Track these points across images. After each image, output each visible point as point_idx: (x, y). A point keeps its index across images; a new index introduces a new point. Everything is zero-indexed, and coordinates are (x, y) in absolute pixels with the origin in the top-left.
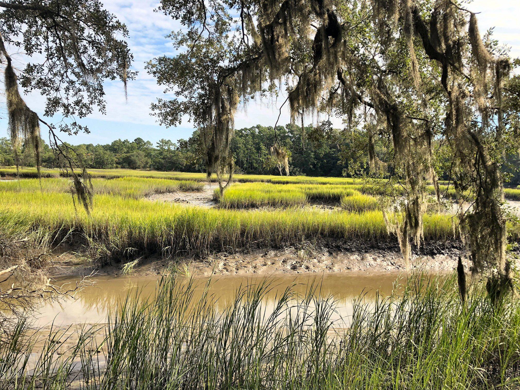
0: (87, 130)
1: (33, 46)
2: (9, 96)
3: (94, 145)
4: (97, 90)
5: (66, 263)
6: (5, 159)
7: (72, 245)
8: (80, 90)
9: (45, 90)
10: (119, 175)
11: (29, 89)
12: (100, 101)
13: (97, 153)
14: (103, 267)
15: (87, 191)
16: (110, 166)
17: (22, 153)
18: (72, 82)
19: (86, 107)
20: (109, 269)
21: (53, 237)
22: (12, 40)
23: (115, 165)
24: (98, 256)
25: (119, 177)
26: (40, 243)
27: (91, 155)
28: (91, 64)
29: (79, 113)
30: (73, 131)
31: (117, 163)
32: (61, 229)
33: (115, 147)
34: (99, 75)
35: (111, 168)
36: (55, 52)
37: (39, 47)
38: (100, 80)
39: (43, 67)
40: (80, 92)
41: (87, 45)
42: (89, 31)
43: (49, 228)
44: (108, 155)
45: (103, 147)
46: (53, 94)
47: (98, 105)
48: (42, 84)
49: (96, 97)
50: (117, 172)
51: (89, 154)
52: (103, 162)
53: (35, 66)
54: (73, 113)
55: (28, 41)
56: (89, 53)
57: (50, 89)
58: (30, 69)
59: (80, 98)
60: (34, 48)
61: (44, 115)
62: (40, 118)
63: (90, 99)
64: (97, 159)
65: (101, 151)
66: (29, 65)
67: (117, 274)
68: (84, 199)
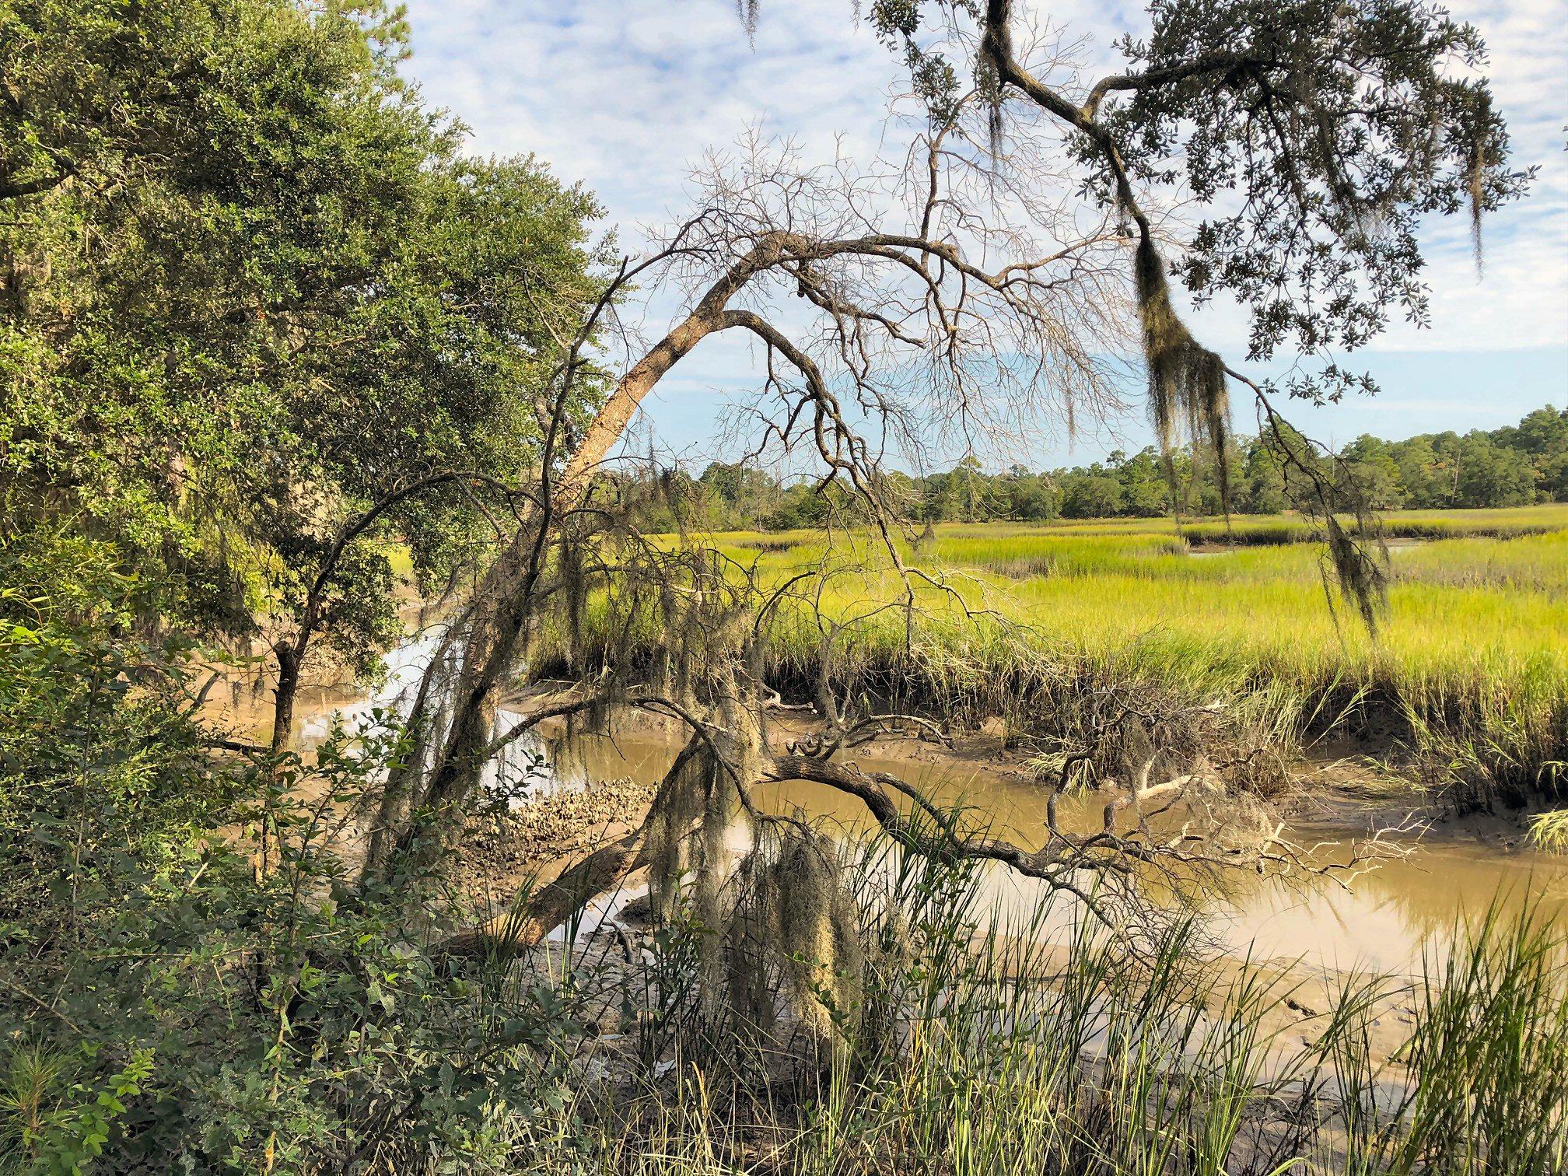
0: (1367, 384)
1: (1214, 171)
2: (1146, 319)
3: (1460, 434)
4: (1400, 255)
5: (1346, 789)
6: (1203, 497)
7: (1363, 737)
8: (1345, 268)
9: (1247, 287)
10: (1544, 523)
11: (1205, 292)
12: (1409, 290)
13: (1471, 458)
14: (1462, 814)
15: (1371, 568)
16: (1515, 496)
17: (1246, 476)
18: (1324, 250)
19: (1367, 316)
20: (1482, 822)
21: (1309, 708)
22: (1156, 169)
23: (1532, 493)
24: (1447, 779)
25: (1543, 532)
26: (1273, 725)
27: (1450, 465)
28: (1378, 180)
29: (1345, 337)
30: (1327, 393)
31: (1540, 486)
32: (1331, 688)
33: (1535, 434)
34: (1401, 208)
35: (1517, 504)
36: (1271, 173)
37: (1229, 171)
38: (1407, 223)
39: (1239, 225)
40: (1347, 275)
41: (1364, 126)
42: (1368, 82)
43: (1299, 683)
44: (1506, 464)
45: (1491, 436)
46: (1270, 295)
47: (1404, 302)
48: (1240, 271)
49: (1395, 280)
50: (1539, 514)
51: (1442, 465)
52: (1490, 485)
53: (1219, 226)
54: (1327, 339)
55: (1197, 163)
56: (1369, 148)
57: (1259, 281)
58: (1206, 238)
59: (1346, 292)
60: (1216, 177)
61: (1248, 358)
62: (1229, 365)
63: (1378, 288)
64: (1470, 478)
65: (1484, 452)
66: (1203, 227)
67: (1510, 845)
68: (1362, 593)
